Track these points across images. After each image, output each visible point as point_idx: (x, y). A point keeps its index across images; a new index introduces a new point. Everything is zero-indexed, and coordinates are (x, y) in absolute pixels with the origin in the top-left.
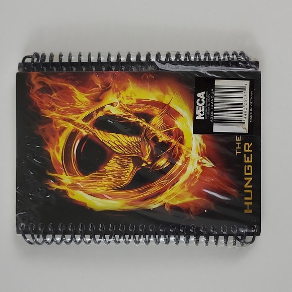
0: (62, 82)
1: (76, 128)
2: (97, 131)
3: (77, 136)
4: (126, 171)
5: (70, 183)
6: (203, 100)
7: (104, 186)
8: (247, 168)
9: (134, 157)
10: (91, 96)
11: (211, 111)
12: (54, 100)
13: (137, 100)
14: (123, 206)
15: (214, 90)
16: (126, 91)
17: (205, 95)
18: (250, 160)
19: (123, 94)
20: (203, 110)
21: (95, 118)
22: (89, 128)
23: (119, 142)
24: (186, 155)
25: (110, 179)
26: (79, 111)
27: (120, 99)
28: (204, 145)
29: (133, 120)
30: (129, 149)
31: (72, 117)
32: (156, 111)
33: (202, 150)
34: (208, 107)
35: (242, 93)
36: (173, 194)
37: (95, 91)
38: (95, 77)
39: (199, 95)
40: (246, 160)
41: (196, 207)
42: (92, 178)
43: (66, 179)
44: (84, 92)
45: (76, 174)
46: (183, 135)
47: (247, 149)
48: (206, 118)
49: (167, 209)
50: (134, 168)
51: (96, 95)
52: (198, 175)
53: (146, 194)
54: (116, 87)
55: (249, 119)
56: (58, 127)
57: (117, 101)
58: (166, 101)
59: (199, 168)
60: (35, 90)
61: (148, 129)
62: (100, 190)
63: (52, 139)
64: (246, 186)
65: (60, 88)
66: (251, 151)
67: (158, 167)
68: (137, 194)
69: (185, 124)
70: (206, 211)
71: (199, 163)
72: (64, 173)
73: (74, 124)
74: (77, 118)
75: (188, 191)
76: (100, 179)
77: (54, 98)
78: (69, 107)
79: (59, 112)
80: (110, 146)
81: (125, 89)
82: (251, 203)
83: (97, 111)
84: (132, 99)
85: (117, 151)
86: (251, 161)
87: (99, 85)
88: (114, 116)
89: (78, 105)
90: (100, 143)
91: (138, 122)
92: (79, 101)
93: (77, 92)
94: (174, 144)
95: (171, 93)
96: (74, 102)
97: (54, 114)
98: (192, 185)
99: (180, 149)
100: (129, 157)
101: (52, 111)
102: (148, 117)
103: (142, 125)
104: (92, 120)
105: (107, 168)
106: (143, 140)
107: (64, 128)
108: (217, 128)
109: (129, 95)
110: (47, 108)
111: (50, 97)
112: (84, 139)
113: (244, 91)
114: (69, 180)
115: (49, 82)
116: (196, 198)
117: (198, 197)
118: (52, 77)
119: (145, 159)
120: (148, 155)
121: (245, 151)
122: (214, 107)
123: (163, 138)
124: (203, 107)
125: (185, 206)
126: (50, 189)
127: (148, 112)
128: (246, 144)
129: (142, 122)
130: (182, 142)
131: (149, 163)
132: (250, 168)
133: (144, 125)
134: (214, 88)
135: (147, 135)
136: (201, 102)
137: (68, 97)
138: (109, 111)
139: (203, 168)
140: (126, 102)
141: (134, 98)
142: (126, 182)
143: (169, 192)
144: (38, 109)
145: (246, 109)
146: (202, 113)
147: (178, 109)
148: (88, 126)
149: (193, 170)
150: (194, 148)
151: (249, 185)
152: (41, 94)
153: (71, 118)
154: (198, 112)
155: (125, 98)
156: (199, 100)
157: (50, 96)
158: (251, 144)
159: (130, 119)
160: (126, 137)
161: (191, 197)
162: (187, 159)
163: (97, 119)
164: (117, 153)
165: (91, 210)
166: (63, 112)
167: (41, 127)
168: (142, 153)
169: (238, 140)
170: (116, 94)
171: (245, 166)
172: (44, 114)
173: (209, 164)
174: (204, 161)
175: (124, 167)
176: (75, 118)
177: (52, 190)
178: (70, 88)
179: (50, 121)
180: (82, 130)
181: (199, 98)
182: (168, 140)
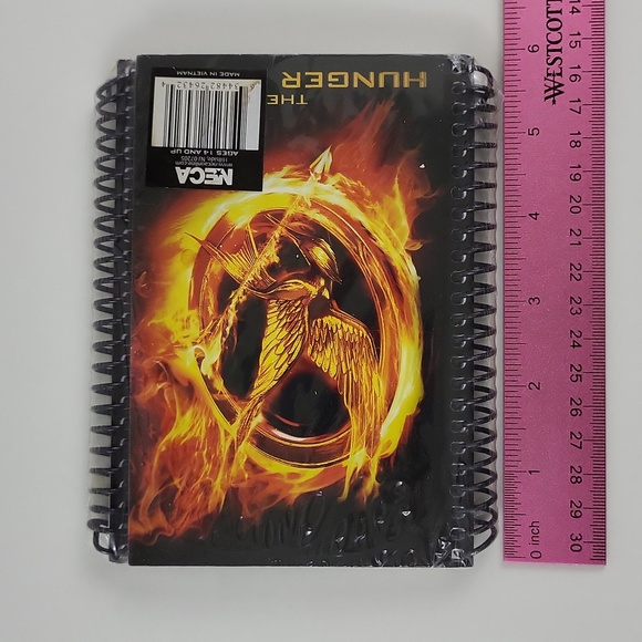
0: (151, 467)
1: (247, 436)
2: (253, 393)
3: (265, 434)
4: (340, 331)
5: (364, 449)
6: (193, 171)
7: (370, 379)
8: (333, 83)
9: (309, 316)
10: (181, 405)
11: (215, 155)
12: (188, 485)
13: (191, 307)
14: (413, 338)
15: (173, 149)
16: (173, 330)
17: (183, 167)
18: (317, 77)
19: (177, 336)
20: (214, 170)
21: (227, 396)
22: (247, 409)
23: (278, 345)
24: (307, 207)
25: (356, 365)
26: (213, 430)
27: (188, 342)
28: (286, 169)
29: (232, 315)
30: (293, 324)
31: (224, 446)
32: (214, 267)
33: (296, 173)
34: (206, 160)
35: (179, 92)
36: (388, 234)
37: (172, 396)
38: (141, 395)
39: (182, 180)
40: (317, 83)
41: (416, 187)
42: (355, 403)
43: (356, 458)
44: (173, 419)
45: (346, 438)
46: (266, 212)
47: (295, 83)
48: (230, 165)
49: (418, 246)
50: (333, 315)
51: (179, 395)
52: (349, 182)
53: (388, 289)
54: (163, 350)
55: (234, 78)
56: (246, 476)
57: (192, 350)
58: (195, 248)
59: (333, 180)
60: (165, 525)
61: (253, 286)
62: (379, 386)
63: (270, 490)
64: (371, 85)
65: (163, 469)
66: (299, 74)
67: (331, 263)
68: (388, 308)
69: (241, 209)
70: (423, 166)
71: (323, 180)
72: (344, 463)
73: (240, 440)
74: (227, 434)
75: (381, 201)
76: (356, 387)
77: (184, 483)
78: (205, 452)
79: (214, 473)
80: (286, 366)
81: (168, 334)
82: (406, 74)
83: (213, 391)
84: (188, 319)
85: (298, 349)
86: (320, 74)
87: (159, 387)
88: (223, 356)
89: (201, 432)
90: (281, 385)
91: (237, 305)
92: (191, 429)
93: (172, 435)
94: (284, 230)
95: (178, 237)
96: (194, 439)
97: (217, 486)
98: (368, 193)
99: (293, 219)
100: (310, 325)
101: (211, 489)
102: (228, 284)
103: (244, 297)
104: (232, 402)
105: (333, 372)
106: (274, 296)
107: (249, 461)
108: (251, 142)
109: (180, 324)
110: (206, 498)
111: (182, 493)
112: (271, 421)
113: (176, 88)
114: (358, 453)
115: (151, 493)
116: (396, 187)
117: (393, 183)
118: (141, 488)
119: (314, 290)
120: (306, 285)
121: (298, 86)
122: (207, 149)
123: (271, 253)
124: (207, 170)
125: (413, 208)
126: (377, 494)
127: (217, 284)
128: (284, 85)
129: (238, 297)
130: (279, 215)
131: (322, 282)
132: (333, 77)
133: (244, 293)
134: (170, 149)
135: (265, 287)
136: (197, 176)
137: (182, 454)
138: (214, 366)
139: (333, 171)
140: (195, 330)
141: (187, 313)
142: (363, 331)
143: (383, 242)
144: (208, 517)
145: (212, 84)
146: (219, 173)
147: (212, 221)
148: (245, 412)
149: (338, 192)
150: (291, 190)
151: (368, 78)
152: (175, 513)
153: (228, 447)
154: (218, 181)
155: (186, 333)
156: (192, 180)
157: (179, 493)
158: (285, 74)
159: (231, 322)
160: (268, 331)
161: (393, 196)
162: (315, 204)
163: (230, 392)
164: (302, 350)
165: (420, 405)
166: (214, 465)
167: (246, 513)
168: (301, 298)
169: (276, 100)
170: (179, 352)
171: (330, 85)
172: (219, 504)
173: (326, 159)
174: (318, 170)
175: (330, 335)
176: (226, 440)
177: (380, 489)
178: (164, 449)
179: (232, 493)
180: (253, 424)
181: (188, 179)
182: (274, 243)
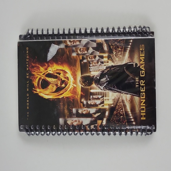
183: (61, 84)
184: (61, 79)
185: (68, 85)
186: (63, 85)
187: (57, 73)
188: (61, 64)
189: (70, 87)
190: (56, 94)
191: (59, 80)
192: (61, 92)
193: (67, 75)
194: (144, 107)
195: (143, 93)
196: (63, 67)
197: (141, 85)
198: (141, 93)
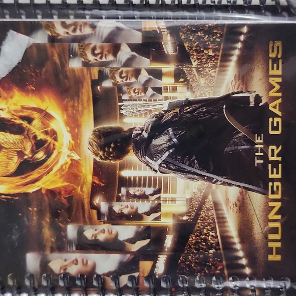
183: (34, 152)
184: (35, 137)
185: (53, 156)
186: (40, 155)
187: (23, 118)
188: (36, 90)
189: (62, 162)
190: (17, 180)
191: (29, 137)
192: (35, 175)
193: (53, 125)
194: (278, 225)
195: (276, 184)
196: (43, 100)
197: (271, 159)
198: (270, 184)
